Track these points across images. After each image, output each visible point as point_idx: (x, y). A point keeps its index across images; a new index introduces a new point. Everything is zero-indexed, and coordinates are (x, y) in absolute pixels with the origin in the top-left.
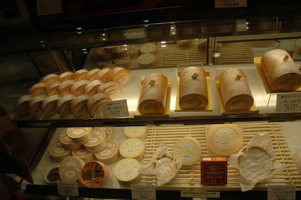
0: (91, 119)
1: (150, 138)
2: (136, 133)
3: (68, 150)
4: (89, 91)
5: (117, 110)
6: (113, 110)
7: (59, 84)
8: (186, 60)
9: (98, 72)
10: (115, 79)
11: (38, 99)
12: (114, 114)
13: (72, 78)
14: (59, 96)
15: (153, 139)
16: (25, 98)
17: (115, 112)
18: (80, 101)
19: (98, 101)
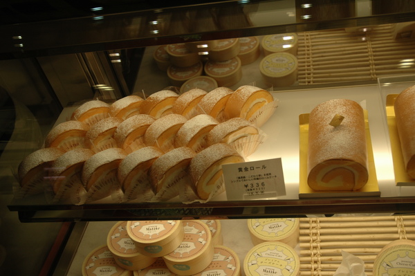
0: (201, 202)
1: (308, 241)
2: (276, 230)
3: (124, 270)
4: (189, 139)
5: (260, 182)
6: (249, 183)
7: (116, 124)
8: (368, 65)
9: (202, 96)
10: (243, 113)
11: (74, 156)
12: (250, 190)
13: (143, 109)
14: (119, 150)
15: (315, 244)
16: (43, 156)
17: (255, 185)
18: (175, 162)
19: (217, 162)
